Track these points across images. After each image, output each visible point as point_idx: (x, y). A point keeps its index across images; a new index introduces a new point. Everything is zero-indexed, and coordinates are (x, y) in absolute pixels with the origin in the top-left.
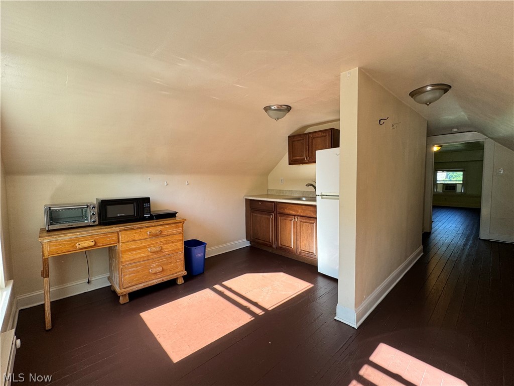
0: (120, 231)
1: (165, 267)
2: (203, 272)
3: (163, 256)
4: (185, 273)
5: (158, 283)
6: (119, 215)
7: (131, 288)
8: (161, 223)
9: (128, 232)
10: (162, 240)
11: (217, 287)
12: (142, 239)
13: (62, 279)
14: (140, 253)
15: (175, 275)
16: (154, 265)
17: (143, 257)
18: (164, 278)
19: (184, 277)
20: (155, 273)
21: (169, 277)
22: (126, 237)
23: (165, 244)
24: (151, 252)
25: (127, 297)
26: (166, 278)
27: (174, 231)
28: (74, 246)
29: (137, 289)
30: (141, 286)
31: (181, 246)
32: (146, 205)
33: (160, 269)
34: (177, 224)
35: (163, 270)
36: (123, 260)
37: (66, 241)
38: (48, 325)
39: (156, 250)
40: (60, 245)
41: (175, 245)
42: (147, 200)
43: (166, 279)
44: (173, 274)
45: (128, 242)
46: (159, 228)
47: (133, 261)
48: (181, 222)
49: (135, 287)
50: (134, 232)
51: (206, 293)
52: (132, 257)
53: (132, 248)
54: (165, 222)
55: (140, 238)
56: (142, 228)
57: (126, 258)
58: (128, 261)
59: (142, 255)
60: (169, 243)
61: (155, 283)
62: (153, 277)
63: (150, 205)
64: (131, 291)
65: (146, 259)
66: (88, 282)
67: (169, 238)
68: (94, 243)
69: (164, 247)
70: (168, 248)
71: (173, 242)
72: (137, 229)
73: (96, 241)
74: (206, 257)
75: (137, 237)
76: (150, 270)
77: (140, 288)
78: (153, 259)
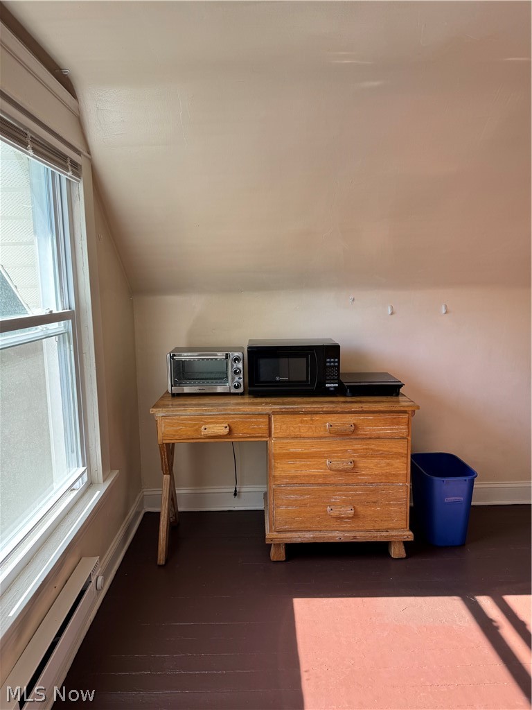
0: (274, 413)
1: (360, 509)
2: (462, 545)
3: (357, 484)
4: (409, 535)
5: (343, 540)
6: (277, 379)
7: (289, 535)
8: (356, 407)
9: (288, 418)
10: (358, 446)
11: (486, 602)
12: (315, 438)
13: (199, 478)
14: (308, 466)
15: (384, 534)
16: (337, 499)
17: (315, 476)
18: (357, 534)
19: (406, 544)
20: (339, 518)
21: (368, 534)
22: (284, 427)
23: (364, 457)
24: (331, 470)
25: (282, 551)
26: (362, 534)
27: (387, 430)
28: (198, 431)
29: (299, 540)
30: (307, 537)
31: (402, 467)
32: (330, 362)
33: (349, 512)
34: (395, 416)
35: (356, 516)
36: (277, 473)
37: (187, 419)
38: (161, 558)
39: (341, 466)
40: (179, 424)
41: (388, 464)
42: (333, 351)
43: (362, 536)
44: (378, 530)
45: (287, 438)
46: (351, 419)
47: (295, 481)
48: (405, 412)
49: (295, 535)
50: (298, 418)
51: (450, 609)
52: (293, 472)
53: (293, 453)
54: (366, 407)
55: (310, 434)
56: (317, 413)
57: (283, 469)
58: (285, 477)
59: (313, 471)
60: (372, 457)
61: (337, 540)
62: (335, 524)
63: (339, 362)
64: (288, 541)
65: (320, 481)
66: (235, 494)
67: (373, 445)
68: (227, 430)
69: (362, 463)
70: (370, 467)
71: (384, 456)
72: (306, 413)
73: (233, 426)
74: (473, 503)
75: (304, 431)
76: (329, 508)
77: (305, 541)
78: (335, 485)
